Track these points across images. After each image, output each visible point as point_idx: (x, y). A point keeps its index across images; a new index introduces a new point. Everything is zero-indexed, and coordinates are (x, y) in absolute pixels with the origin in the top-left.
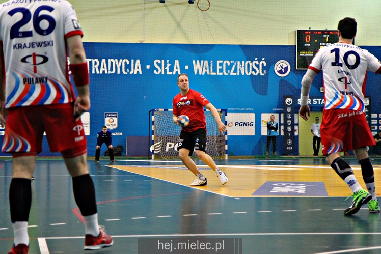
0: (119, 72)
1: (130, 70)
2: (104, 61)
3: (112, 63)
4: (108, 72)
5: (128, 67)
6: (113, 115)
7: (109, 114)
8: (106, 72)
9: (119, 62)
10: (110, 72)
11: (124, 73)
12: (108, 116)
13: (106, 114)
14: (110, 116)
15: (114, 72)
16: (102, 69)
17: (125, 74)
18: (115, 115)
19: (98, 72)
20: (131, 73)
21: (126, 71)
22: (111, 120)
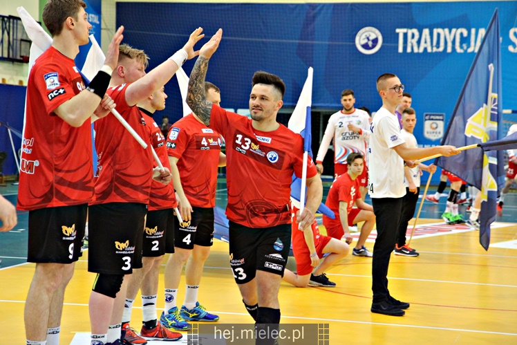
0: (449, 50)
1: (469, 46)
2: (426, 32)
3: (439, 35)
4: (432, 49)
5: (465, 40)
6: (438, 117)
7: (431, 115)
8: (429, 50)
9: (450, 32)
10: (435, 49)
11: (459, 50)
12: (430, 119)
13: (427, 115)
14: (432, 119)
15: (441, 49)
16: (423, 45)
17: (461, 54)
18: (441, 118)
19: (416, 50)
20: (470, 50)
21: (461, 47)
22: (434, 126)
